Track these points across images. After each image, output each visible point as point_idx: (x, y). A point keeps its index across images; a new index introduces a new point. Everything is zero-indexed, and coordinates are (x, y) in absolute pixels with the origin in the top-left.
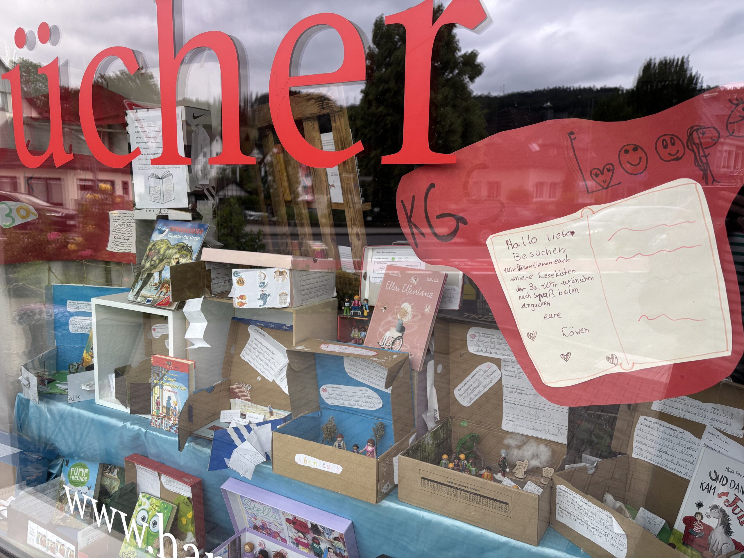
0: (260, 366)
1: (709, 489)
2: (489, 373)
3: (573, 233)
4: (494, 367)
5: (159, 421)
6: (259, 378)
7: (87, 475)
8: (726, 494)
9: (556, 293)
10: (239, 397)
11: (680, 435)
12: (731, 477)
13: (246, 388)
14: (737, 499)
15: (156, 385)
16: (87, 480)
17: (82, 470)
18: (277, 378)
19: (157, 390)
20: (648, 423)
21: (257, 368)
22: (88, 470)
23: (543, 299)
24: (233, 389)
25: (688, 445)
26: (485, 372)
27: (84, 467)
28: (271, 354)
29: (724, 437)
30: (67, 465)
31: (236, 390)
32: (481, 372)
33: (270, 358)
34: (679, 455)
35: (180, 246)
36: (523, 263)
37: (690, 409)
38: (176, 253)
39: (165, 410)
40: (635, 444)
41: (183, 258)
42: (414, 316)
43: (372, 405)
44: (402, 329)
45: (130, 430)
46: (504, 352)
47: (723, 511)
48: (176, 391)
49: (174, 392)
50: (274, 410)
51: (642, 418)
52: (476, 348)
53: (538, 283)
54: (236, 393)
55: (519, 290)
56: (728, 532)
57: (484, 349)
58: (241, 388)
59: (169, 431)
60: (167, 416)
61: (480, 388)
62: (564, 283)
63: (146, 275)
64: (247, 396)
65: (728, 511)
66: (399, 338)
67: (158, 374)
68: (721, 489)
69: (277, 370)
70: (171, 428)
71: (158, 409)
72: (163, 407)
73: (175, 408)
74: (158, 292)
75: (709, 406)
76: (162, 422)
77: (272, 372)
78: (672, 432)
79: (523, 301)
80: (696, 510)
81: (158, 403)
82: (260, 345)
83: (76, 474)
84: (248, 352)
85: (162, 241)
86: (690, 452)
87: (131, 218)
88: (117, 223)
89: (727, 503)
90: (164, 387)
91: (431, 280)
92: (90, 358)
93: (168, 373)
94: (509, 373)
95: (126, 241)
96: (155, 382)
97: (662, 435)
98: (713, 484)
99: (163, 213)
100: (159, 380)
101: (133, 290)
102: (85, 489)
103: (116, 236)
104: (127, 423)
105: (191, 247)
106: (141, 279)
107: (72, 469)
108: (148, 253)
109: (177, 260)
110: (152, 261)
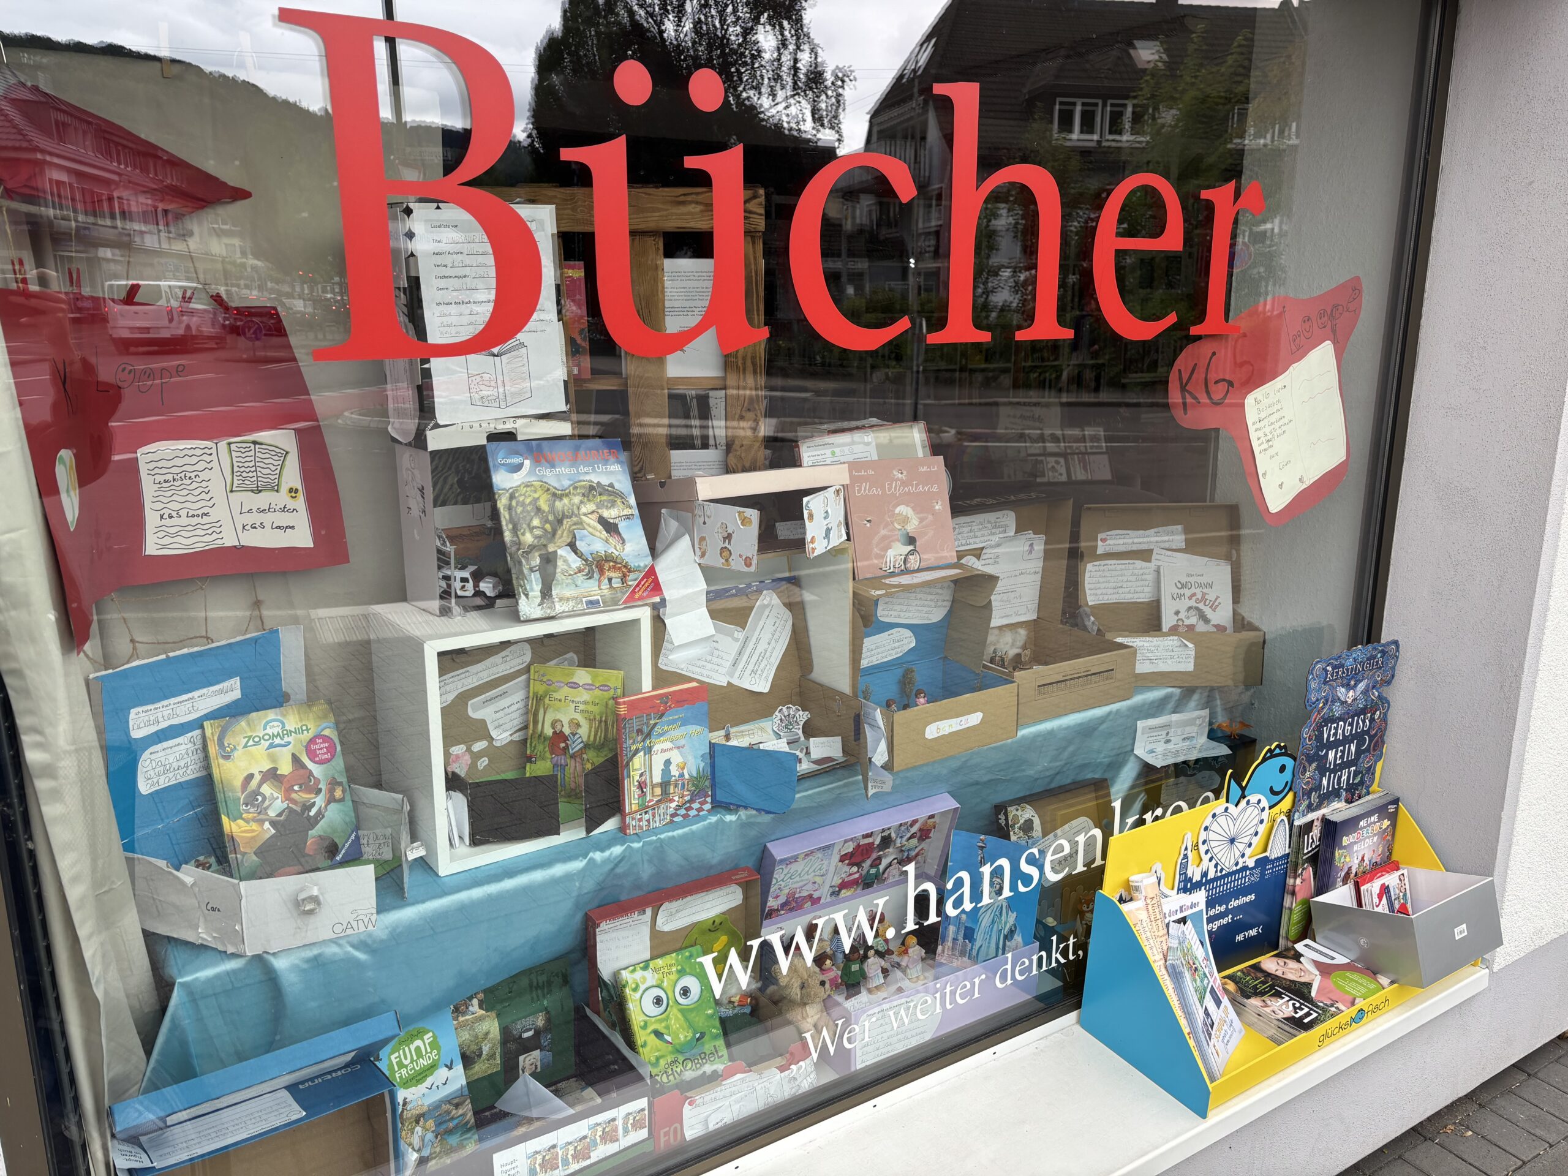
1: (1180, 596)
3: (1284, 388)
5: (647, 817)
7: (434, 1045)
8: (1194, 595)
9: (1276, 437)
11: (1131, 567)
12: (1192, 580)
14: (1204, 594)
15: (637, 751)
17: (418, 1043)
19: (638, 762)
20: (1097, 568)
23: (1269, 444)
25: (1141, 572)
27: (420, 1034)
29: (1170, 553)
34: (1134, 584)
35: (584, 487)
36: (1261, 416)
37: (1135, 540)
38: (581, 502)
39: (658, 791)
40: (1088, 592)
41: (607, 508)
43: (899, 650)
46: (983, 539)
47: (1197, 609)
48: (682, 742)
49: (678, 748)
51: (1089, 566)
53: (1268, 430)
55: (1258, 438)
56: (1207, 621)
57: (964, 542)
59: (672, 821)
60: (665, 797)
62: (1281, 427)
63: (538, 561)
65: (1201, 606)
66: (911, 552)
67: (639, 731)
68: (1188, 593)
70: (673, 815)
72: (653, 786)
73: (682, 775)
74: (600, 581)
75: (1151, 532)
76: (654, 816)
78: (1124, 566)
79: (1260, 448)
80: (1176, 618)
81: (641, 786)
83: (406, 1062)
85: (527, 486)
86: (1144, 577)
87: (197, 459)
88: (158, 478)
89: (1198, 601)
90: (655, 749)
91: (925, 469)
92: (254, 826)
93: (664, 719)
94: (987, 561)
95: (199, 520)
96: (634, 747)
97: (1114, 573)
98: (1181, 591)
99: (502, 427)
100: (643, 741)
101: (527, 596)
102: (442, 1073)
103: (167, 512)
104: (591, 855)
105: (611, 485)
106: (531, 570)
107: (393, 1057)
108: (507, 517)
109: (595, 516)
110: (531, 529)
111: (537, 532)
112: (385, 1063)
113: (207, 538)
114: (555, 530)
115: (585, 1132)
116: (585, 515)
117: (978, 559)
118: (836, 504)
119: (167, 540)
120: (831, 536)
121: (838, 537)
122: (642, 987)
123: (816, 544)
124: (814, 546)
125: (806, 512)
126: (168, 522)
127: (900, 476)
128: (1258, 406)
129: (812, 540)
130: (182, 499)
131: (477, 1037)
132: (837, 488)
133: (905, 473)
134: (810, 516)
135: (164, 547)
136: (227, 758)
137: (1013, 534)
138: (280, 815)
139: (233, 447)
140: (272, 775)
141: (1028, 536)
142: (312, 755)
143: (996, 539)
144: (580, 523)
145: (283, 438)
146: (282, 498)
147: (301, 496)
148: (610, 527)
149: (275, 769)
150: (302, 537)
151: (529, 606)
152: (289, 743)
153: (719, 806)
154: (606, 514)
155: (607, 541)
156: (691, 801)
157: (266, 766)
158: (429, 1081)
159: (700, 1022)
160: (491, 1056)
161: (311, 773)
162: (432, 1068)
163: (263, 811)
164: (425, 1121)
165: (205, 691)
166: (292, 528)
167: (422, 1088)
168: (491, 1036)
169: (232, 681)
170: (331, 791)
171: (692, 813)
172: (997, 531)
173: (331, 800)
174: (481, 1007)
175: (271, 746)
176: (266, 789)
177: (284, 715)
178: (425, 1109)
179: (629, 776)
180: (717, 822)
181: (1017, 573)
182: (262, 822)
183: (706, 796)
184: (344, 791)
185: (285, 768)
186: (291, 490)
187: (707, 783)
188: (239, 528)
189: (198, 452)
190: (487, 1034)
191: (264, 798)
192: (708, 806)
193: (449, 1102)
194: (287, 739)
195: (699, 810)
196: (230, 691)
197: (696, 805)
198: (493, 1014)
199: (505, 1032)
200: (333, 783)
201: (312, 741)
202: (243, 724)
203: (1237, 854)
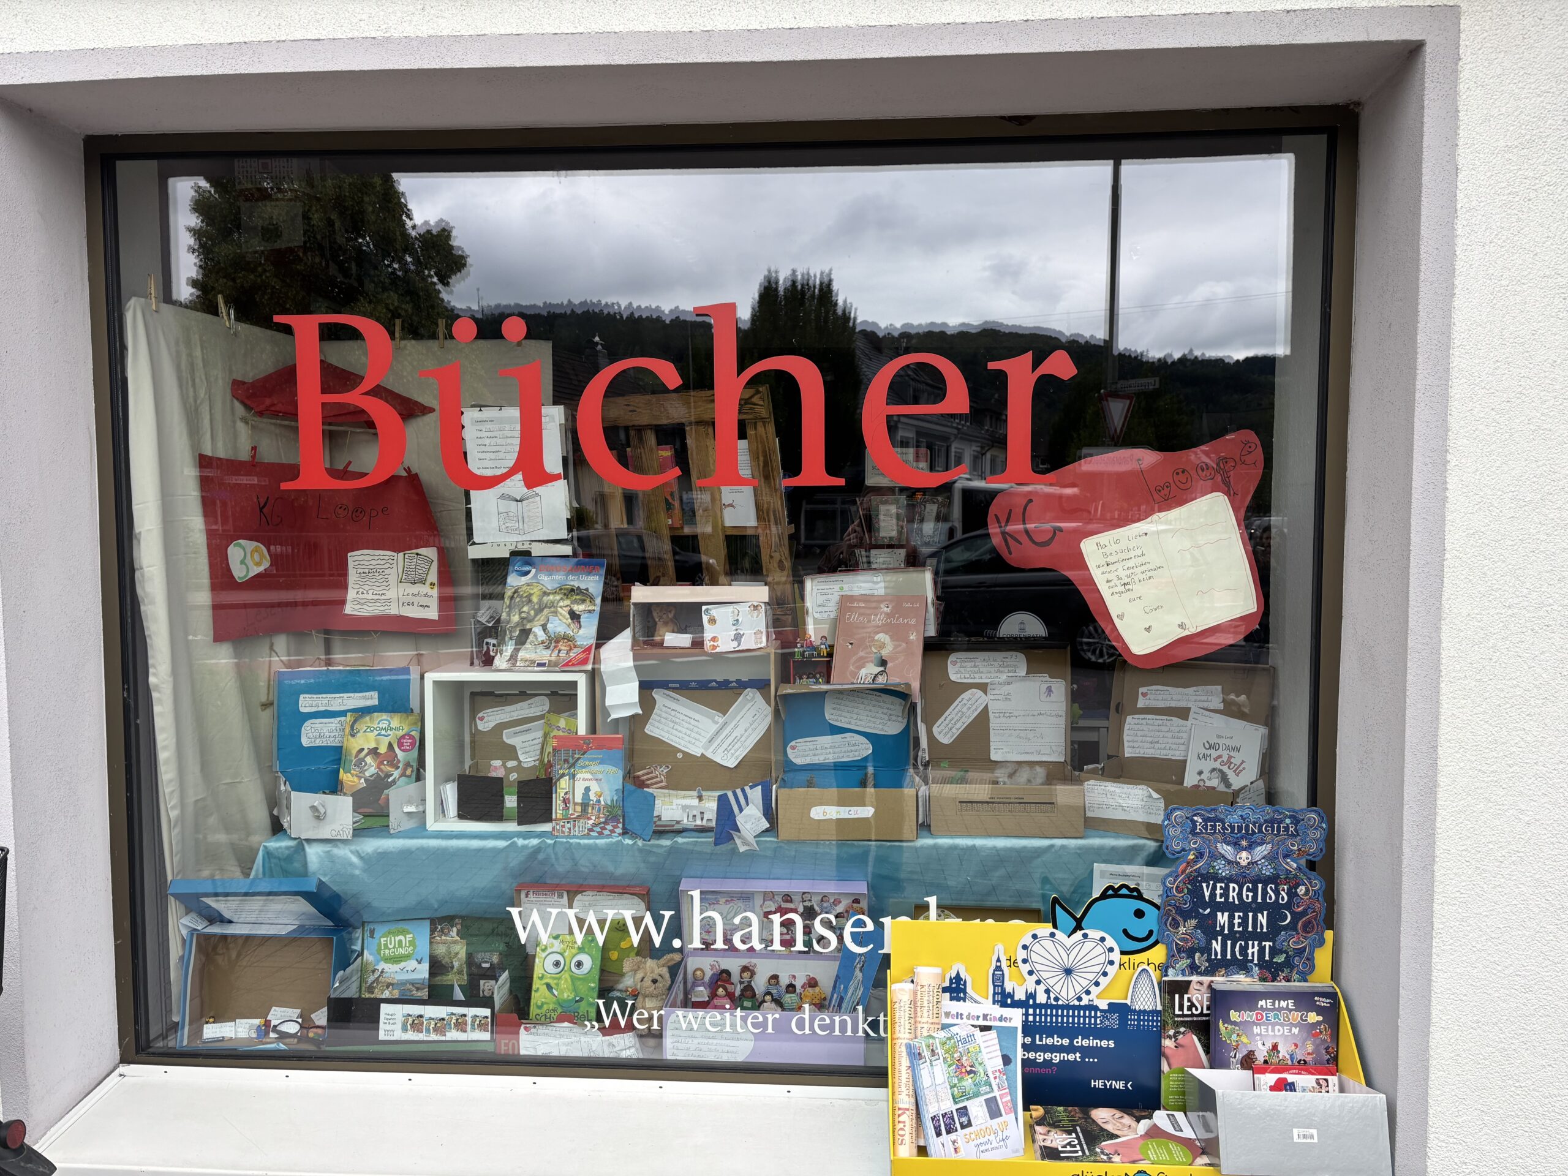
0: (677, 740)
1: (1205, 757)
2: (973, 700)
3: (1146, 534)
5: (568, 825)
6: (680, 755)
7: (412, 943)
8: (1220, 756)
9: (1137, 581)
10: (648, 786)
11: (1168, 723)
12: (1221, 741)
13: (661, 772)
14: (1230, 757)
15: (563, 775)
16: (414, 950)
17: (401, 937)
18: (706, 749)
19: (564, 783)
20: (1136, 721)
21: (675, 742)
22: (411, 935)
23: (1127, 587)
24: (638, 777)
25: (1177, 729)
26: (970, 699)
27: (404, 932)
28: (692, 721)
29: (1208, 713)
30: (372, 937)
31: (644, 778)
32: (965, 701)
33: (692, 727)
34: (1170, 741)
35: (567, 589)
36: (1111, 559)
37: (1175, 697)
38: (561, 599)
39: (579, 808)
40: (1126, 744)
41: (578, 604)
42: (896, 647)
43: (857, 754)
44: (883, 663)
45: (524, 847)
46: (989, 675)
47: (1221, 771)
48: (600, 776)
49: (597, 780)
50: (704, 793)
51: (1129, 719)
52: (959, 675)
53: (1122, 574)
54: (643, 781)
55: (1108, 581)
57: (967, 675)
58: (652, 773)
59: (588, 834)
60: (584, 814)
61: (964, 719)
62: (1143, 573)
63: (517, 633)
64: (662, 781)
66: (881, 673)
67: (566, 761)
68: (1214, 754)
69: (704, 740)
70: (590, 830)
71: (567, 808)
72: (575, 804)
73: (599, 801)
74: (553, 651)
75: (1191, 690)
76: (574, 826)
77: (697, 743)
78: (1161, 722)
79: (1112, 590)
80: (1198, 778)
81: (565, 801)
82: (673, 713)
83: (390, 946)
84: (657, 724)
85: (528, 586)
87: (384, 562)
88: (359, 571)
90: (578, 776)
91: (909, 605)
92: (356, 779)
93: (586, 756)
94: (997, 697)
95: (379, 597)
96: (561, 772)
97: (1151, 728)
98: (1208, 752)
99: (521, 548)
100: (569, 768)
101: (501, 654)
102: (412, 964)
103: (361, 590)
104: (516, 839)
105: (587, 590)
106: (511, 639)
107: (382, 940)
108: (508, 603)
109: (569, 608)
110: (520, 613)
111: (523, 615)
112: (376, 941)
113: (382, 608)
114: (536, 615)
115: (444, 1015)
116: (561, 607)
117: (985, 693)
118: (752, 616)
119: (358, 606)
120: (743, 640)
121: (756, 643)
122: (549, 950)
123: (719, 643)
124: (716, 644)
125: (705, 618)
126: (361, 596)
127: (886, 609)
128: (1103, 550)
129: (714, 639)
130: (372, 584)
131: (450, 953)
132: (756, 604)
133: (890, 606)
134: (712, 621)
135: (356, 610)
136: (353, 736)
137: (1024, 673)
138: (371, 776)
139: (406, 556)
140: (374, 752)
141: (1045, 679)
142: (400, 745)
143: (1004, 677)
144: (555, 613)
145: (431, 553)
146: (425, 589)
147: (436, 588)
148: (575, 616)
149: (377, 749)
150: (432, 613)
151: (500, 662)
152: (389, 735)
153: (625, 832)
154: (576, 608)
155: (569, 626)
156: (605, 823)
157: (373, 745)
158: (403, 965)
159: (583, 989)
160: (460, 972)
161: (396, 755)
162: (406, 957)
163: (363, 772)
164: (393, 989)
165: (352, 695)
166: (428, 607)
167: (396, 967)
168: (459, 956)
169: (372, 693)
170: (405, 769)
171: (606, 832)
172: (1006, 670)
173: (403, 775)
174: (458, 935)
175: (379, 735)
176: (369, 760)
177: (391, 718)
178: (395, 981)
179: (556, 792)
180: (618, 841)
181: (1036, 713)
182: (360, 778)
183: (619, 822)
184: (412, 771)
185: (383, 750)
186: (431, 584)
187: (620, 812)
188: (401, 604)
189: (387, 558)
190: (457, 954)
191: (366, 764)
192: (619, 831)
193: (413, 984)
194: (389, 732)
195: (612, 831)
196: (371, 699)
197: (609, 827)
198: (464, 942)
199: (470, 959)
200: (408, 765)
201: (403, 737)
202: (368, 718)
203: (1078, 989)
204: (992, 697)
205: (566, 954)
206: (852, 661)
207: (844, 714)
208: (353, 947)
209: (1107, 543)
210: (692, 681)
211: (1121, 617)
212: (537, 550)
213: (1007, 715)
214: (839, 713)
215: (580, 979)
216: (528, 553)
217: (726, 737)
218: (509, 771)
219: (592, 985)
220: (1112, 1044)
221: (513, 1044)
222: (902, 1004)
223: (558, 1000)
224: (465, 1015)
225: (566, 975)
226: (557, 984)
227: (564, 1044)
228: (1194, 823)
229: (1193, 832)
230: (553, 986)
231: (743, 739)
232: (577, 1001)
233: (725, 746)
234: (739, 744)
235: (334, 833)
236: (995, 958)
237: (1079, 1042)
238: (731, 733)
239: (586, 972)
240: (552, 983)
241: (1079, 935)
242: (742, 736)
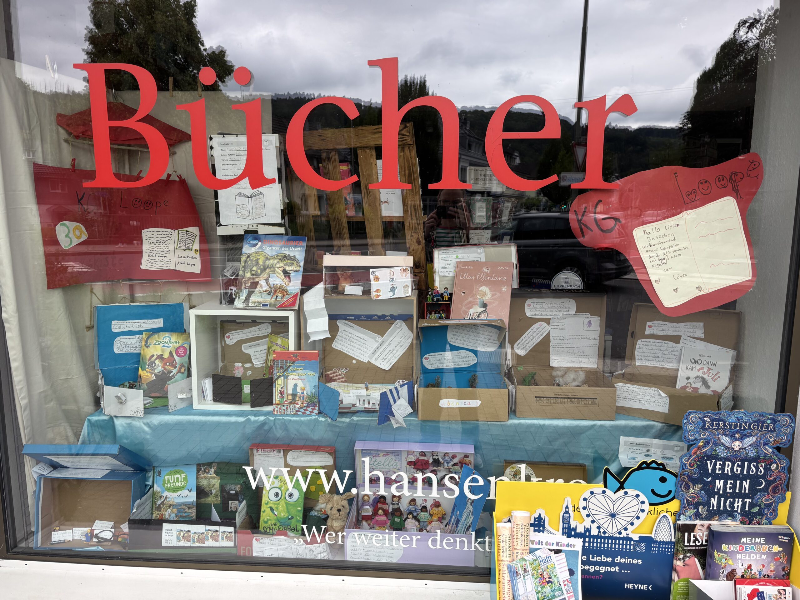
0: (353, 352)
1: (692, 368)
2: (541, 328)
3: (678, 225)
4: (544, 324)
5: (284, 408)
6: (354, 362)
7: (185, 479)
8: (702, 368)
9: (670, 258)
10: (334, 381)
11: (666, 345)
12: (703, 359)
13: (342, 372)
14: (709, 369)
15: (280, 376)
16: (186, 483)
17: (178, 476)
18: (371, 359)
19: (280, 382)
20: (644, 343)
21: (351, 353)
22: (185, 474)
23: (663, 261)
24: (328, 375)
25: (672, 349)
26: (538, 328)
27: (180, 472)
28: (363, 341)
29: (693, 340)
30: (159, 475)
31: (331, 375)
32: (535, 329)
33: (362, 344)
34: (667, 356)
35: (281, 256)
36: (653, 242)
37: (670, 329)
38: (278, 262)
39: (290, 397)
40: (637, 358)
41: (289, 266)
42: (493, 295)
43: (467, 363)
44: (485, 305)
45: (255, 422)
46: (551, 313)
47: (703, 378)
49: (301, 379)
50: (369, 385)
51: (639, 342)
52: (532, 313)
53: (660, 253)
54: (331, 377)
55: (650, 257)
56: (708, 387)
57: (537, 313)
58: (336, 372)
59: (296, 414)
60: (293, 401)
61: (534, 341)
62: (674, 252)
63: (249, 284)
64: (343, 378)
65: (705, 376)
66: (483, 312)
67: (282, 367)
68: (698, 367)
69: (370, 353)
70: (297, 411)
71: (282, 397)
72: (288, 395)
73: (303, 393)
74: (272, 296)
75: (682, 325)
76: (287, 409)
77: (365, 354)
78: (660, 344)
79: (652, 263)
81: (281, 393)
82: (350, 335)
83: (171, 482)
84: (340, 342)
85: (256, 253)
86: (674, 353)
87: (166, 236)
88: (150, 241)
89: (704, 373)
90: (289, 377)
91: (501, 268)
92: (149, 374)
93: (294, 364)
94: (555, 327)
95: (163, 258)
96: (279, 374)
97: (654, 348)
98: (694, 365)
99: (251, 228)
100: (284, 372)
101: (239, 298)
102: (185, 492)
103: (151, 254)
104: (250, 417)
105: (294, 256)
106: (245, 288)
107: (166, 477)
108: (243, 264)
109: (282, 269)
110: (251, 271)
111: (253, 273)
112: (162, 479)
113: (165, 265)
114: (262, 272)
115: (204, 531)
116: (278, 268)
117: (549, 324)
118: (402, 276)
119: (150, 264)
120: (396, 291)
121: (405, 293)
123: (381, 293)
124: (379, 294)
125: (372, 277)
126: (151, 258)
127: (486, 270)
128: (648, 236)
129: (378, 291)
130: (158, 250)
131: (210, 484)
132: (404, 268)
133: (490, 269)
134: (377, 279)
135: (148, 267)
136: (147, 347)
137: (574, 313)
138: (159, 373)
139: (180, 232)
140: (160, 357)
141: (587, 316)
142: (177, 353)
143: (561, 315)
144: (274, 272)
145: (195, 230)
146: (192, 253)
147: (199, 252)
148: (286, 274)
149: (162, 355)
150: (197, 269)
151: (238, 303)
152: (170, 346)
153: (320, 413)
154: (287, 268)
155: (283, 280)
156: (307, 407)
157: (160, 353)
158: (179, 493)
160: (216, 496)
161: (175, 360)
162: (182, 488)
163: (153, 369)
164: (173, 508)
165: (146, 321)
166: (194, 265)
167: (175, 494)
168: (215, 486)
169: (159, 320)
170: (180, 369)
171: (308, 413)
172: (563, 310)
173: (179, 371)
174: (214, 473)
175: (164, 346)
176: (157, 362)
177: (171, 335)
178: (174, 503)
179: (275, 387)
180: (315, 419)
181: (580, 337)
182: (152, 373)
183: (315, 406)
184: (185, 370)
185: (166, 356)
186: (196, 250)
187: (316, 400)
188: (177, 263)
189: (167, 233)
190: (214, 485)
191: (155, 365)
192: (316, 412)
193: (186, 505)
194: (170, 345)
195: (312, 412)
196: (159, 323)
197: (310, 409)
198: (219, 478)
199: (222, 489)
200: (182, 365)
201: (179, 348)
202: (156, 336)
203: (619, 526)
204: (553, 327)
205: (283, 489)
206: (464, 304)
207: (459, 338)
208: (147, 483)
209: (651, 231)
210: (362, 315)
211: (657, 282)
212: (262, 230)
213: (562, 338)
214: (456, 337)
215: (291, 505)
216: (256, 232)
217: (384, 350)
218: (246, 369)
219: (299, 509)
220: (640, 562)
221: (249, 549)
222: (504, 537)
223: (277, 518)
224: (217, 531)
225: (282, 502)
226: (277, 508)
227: (281, 549)
228: (704, 422)
229: (703, 428)
230: (274, 508)
231: (394, 352)
232: (289, 519)
233: (383, 356)
234: (392, 355)
235: (132, 413)
236: (565, 506)
237: (618, 560)
238: (386, 348)
239: (295, 500)
240: (274, 507)
241: (621, 492)
242: (393, 350)
